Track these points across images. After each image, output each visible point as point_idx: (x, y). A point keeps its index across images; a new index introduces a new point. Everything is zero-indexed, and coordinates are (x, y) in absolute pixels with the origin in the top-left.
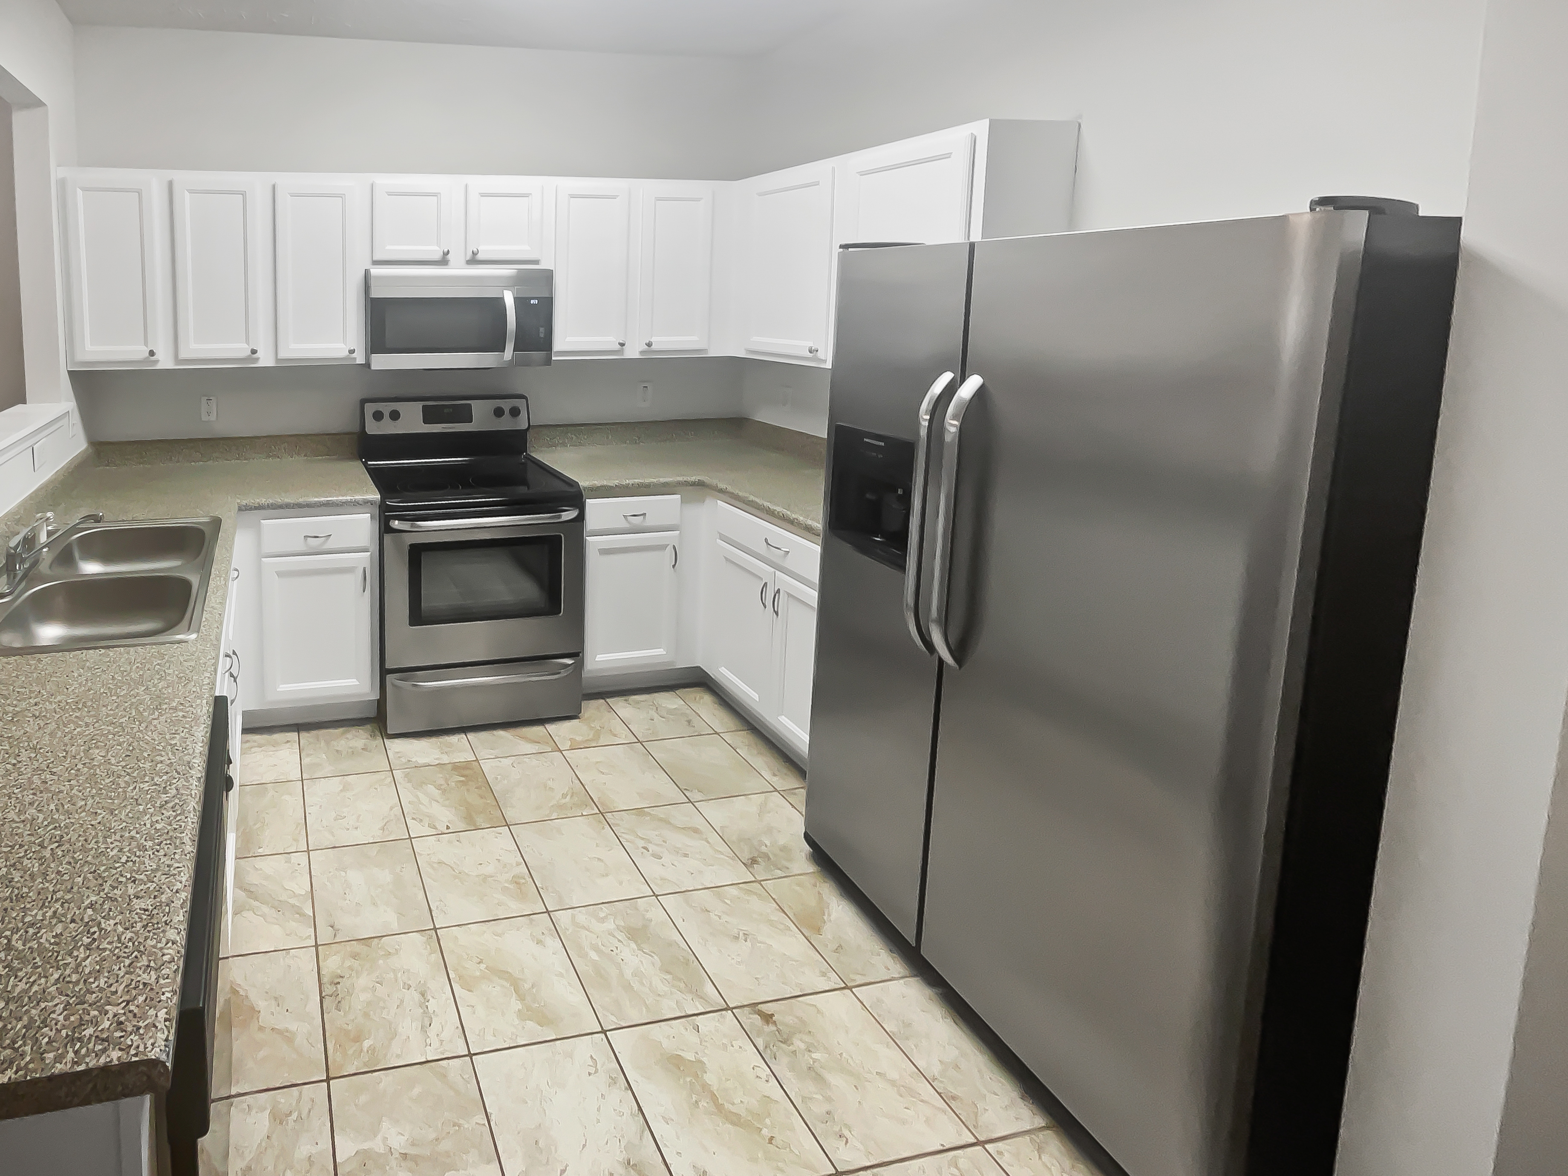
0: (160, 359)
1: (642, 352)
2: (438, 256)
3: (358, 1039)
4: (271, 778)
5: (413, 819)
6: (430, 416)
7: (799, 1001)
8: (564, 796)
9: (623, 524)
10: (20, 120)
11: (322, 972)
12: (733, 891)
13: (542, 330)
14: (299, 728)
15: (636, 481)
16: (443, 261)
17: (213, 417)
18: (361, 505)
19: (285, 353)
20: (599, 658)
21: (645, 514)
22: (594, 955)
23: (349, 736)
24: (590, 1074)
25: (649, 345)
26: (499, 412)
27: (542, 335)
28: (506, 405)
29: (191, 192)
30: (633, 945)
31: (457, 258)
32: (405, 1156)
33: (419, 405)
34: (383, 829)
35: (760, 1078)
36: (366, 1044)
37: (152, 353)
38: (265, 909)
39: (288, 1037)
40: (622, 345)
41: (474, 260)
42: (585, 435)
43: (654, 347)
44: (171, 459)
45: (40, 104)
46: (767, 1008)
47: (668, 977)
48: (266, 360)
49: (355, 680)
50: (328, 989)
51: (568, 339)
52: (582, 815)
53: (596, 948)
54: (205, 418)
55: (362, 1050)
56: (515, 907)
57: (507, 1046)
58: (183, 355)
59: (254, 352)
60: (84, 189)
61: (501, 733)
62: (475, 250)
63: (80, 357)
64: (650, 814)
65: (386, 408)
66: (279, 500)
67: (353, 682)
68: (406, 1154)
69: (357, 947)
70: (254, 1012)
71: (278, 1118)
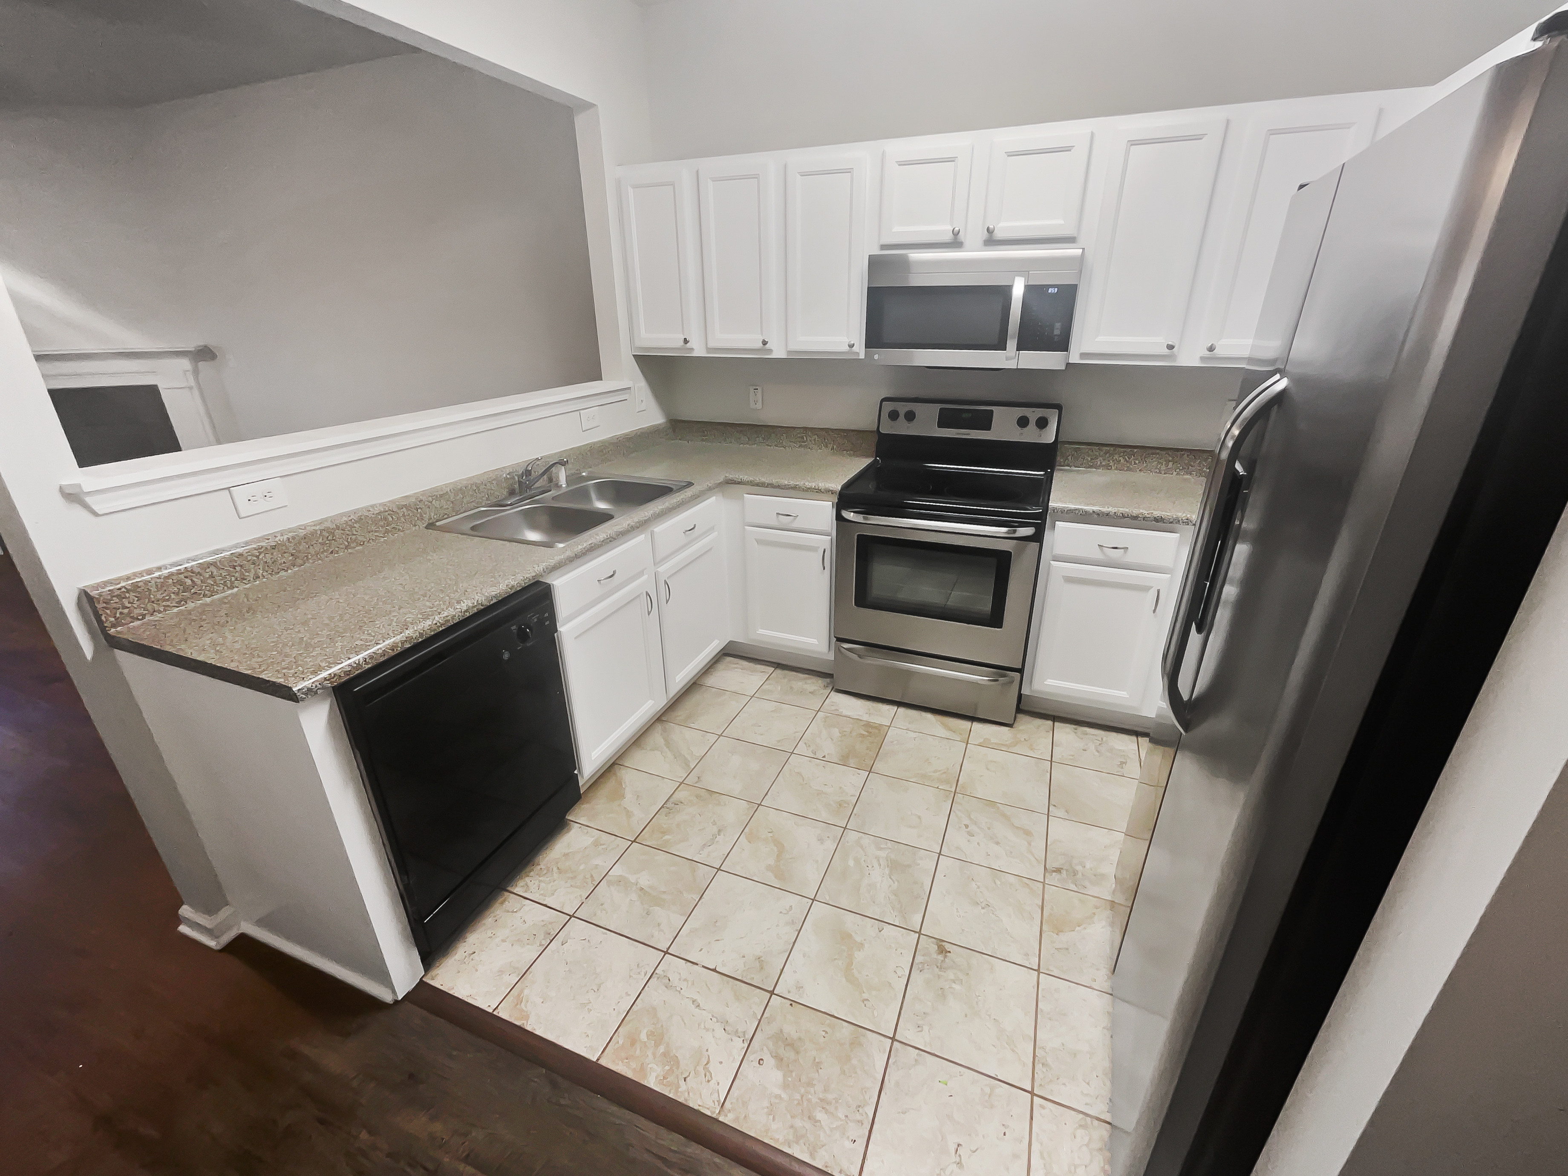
0: (694, 348)
1: (1203, 359)
2: (948, 237)
3: (664, 833)
4: (733, 689)
5: (805, 744)
6: (945, 421)
7: (982, 956)
8: (935, 771)
9: (1097, 555)
10: (580, 121)
11: (674, 796)
12: (1012, 879)
13: (1058, 325)
14: (778, 666)
15: (1121, 509)
16: (956, 243)
17: (759, 406)
18: (823, 493)
19: (793, 347)
20: (1049, 682)
21: (1128, 548)
22: (851, 863)
23: (809, 681)
24: (781, 912)
25: (1211, 349)
26: (1023, 422)
27: (1057, 332)
28: (1033, 414)
29: (714, 180)
30: (887, 871)
31: (973, 235)
32: (642, 889)
33: (937, 407)
34: (779, 741)
35: (896, 973)
36: (667, 837)
37: (686, 341)
38: (669, 754)
39: (629, 814)
40: (1171, 347)
41: (991, 241)
42: (1137, 459)
43: (1218, 352)
44: (725, 440)
45: (592, 105)
46: (948, 947)
47: (893, 897)
48: (779, 352)
49: (816, 640)
50: (669, 805)
51: (1100, 338)
52: (938, 788)
53: (857, 861)
54: (752, 405)
55: (662, 838)
56: (824, 815)
57: (745, 876)
58: (711, 344)
59: (765, 343)
60: (635, 187)
61: (929, 716)
62: (991, 227)
63: (639, 343)
64: (998, 808)
65: (903, 408)
66: (775, 480)
67: (814, 641)
68: (643, 889)
69: (703, 793)
70: (623, 796)
71: (596, 844)
